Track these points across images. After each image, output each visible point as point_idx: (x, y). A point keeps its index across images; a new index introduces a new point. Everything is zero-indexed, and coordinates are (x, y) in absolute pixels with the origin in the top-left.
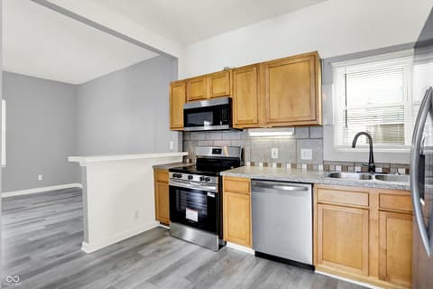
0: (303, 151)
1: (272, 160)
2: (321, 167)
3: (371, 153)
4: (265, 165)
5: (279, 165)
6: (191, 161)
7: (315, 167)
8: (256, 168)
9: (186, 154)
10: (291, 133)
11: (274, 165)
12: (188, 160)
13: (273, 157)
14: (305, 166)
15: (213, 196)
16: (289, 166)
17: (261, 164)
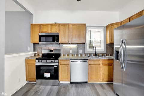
0: (79, 51)
1: (70, 54)
2: (84, 55)
3: (96, 51)
4: (68, 55)
5: (72, 55)
6: (38, 55)
7: (82, 55)
8: (65, 56)
9: (36, 52)
10: (76, 46)
11: (71, 55)
12: (37, 55)
13: (71, 52)
14: (80, 55)
15: (57, 67)
16: (75, 55)
17: (67, 55)
